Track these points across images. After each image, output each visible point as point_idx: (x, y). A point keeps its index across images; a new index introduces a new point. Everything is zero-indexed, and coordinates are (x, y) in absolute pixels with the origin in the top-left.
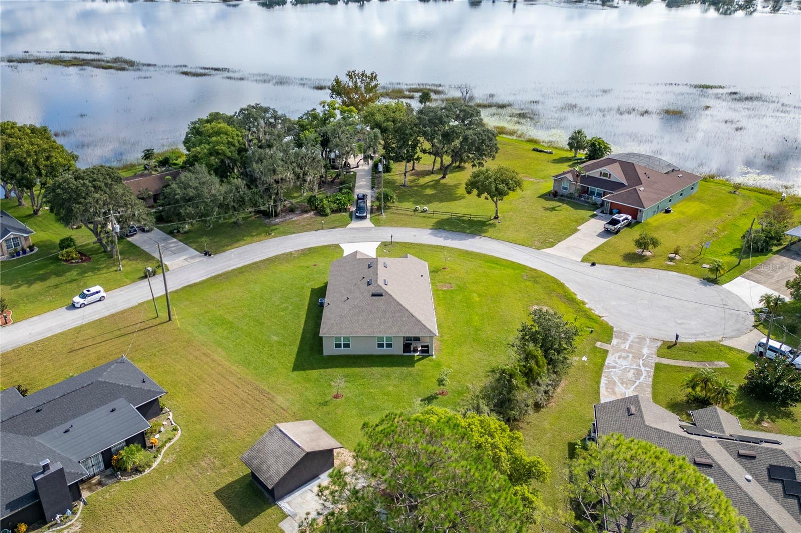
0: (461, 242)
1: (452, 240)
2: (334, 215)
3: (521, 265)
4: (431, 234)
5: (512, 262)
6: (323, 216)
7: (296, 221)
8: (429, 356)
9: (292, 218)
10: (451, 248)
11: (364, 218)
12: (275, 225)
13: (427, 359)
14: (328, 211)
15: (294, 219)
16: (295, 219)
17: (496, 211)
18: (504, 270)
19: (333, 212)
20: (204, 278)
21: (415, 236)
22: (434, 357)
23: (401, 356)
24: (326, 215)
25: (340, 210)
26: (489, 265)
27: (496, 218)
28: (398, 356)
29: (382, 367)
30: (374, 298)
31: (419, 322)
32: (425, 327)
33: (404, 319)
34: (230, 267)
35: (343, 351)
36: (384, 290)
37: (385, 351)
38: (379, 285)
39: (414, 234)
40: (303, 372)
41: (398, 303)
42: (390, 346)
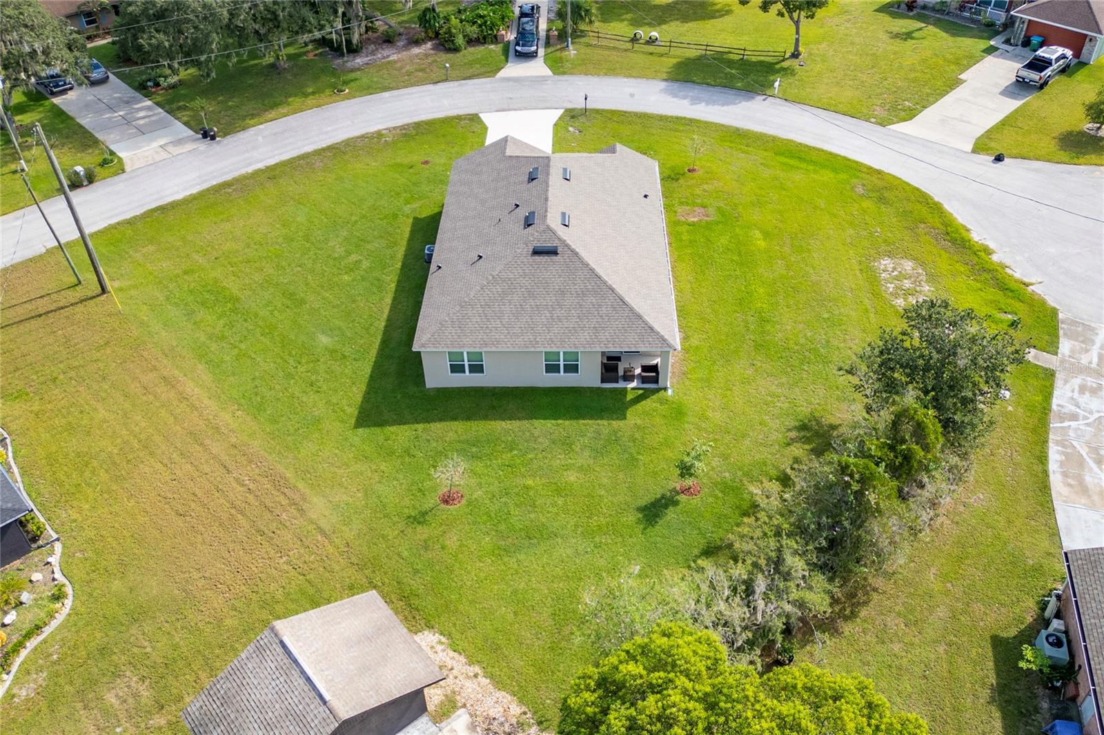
0: (725, 108)
1: (708, 103)
2: (471, 49)
3: (849, 160)
4: (664, 91)
5: (831, 153)
6: (449, 50)
7: (395, 62)
8: (660, 389)
9: (388, 56)
10: (706, 123)
11: (532, 56)
12: (352, 70)
13: (654, 397)
14: (460, 40)
15: (391, 58)
16: (394, 57)
17: (797, 40)
18: (815, 172)
19: (471, 42)
20: (194, 191)
21: (632, 95)
22: (670, 392)
23: (599, 388)
24: (456, 50)
25: (484, 38)
26: (785, 160)
27: (795, 55)
28: (591, 389)
29: (555, 419)
30: (537, 258)
31: (639, 317)
32: (652, 329)
33: (604, 310)
34: (250, 164)
35: (467, 379)
36: (559, 239)
37: (563, 379)
38: (549, 228)
39: (631, 90)
40: (377, 430)
41: (592, 270)
42: (572, 368)
